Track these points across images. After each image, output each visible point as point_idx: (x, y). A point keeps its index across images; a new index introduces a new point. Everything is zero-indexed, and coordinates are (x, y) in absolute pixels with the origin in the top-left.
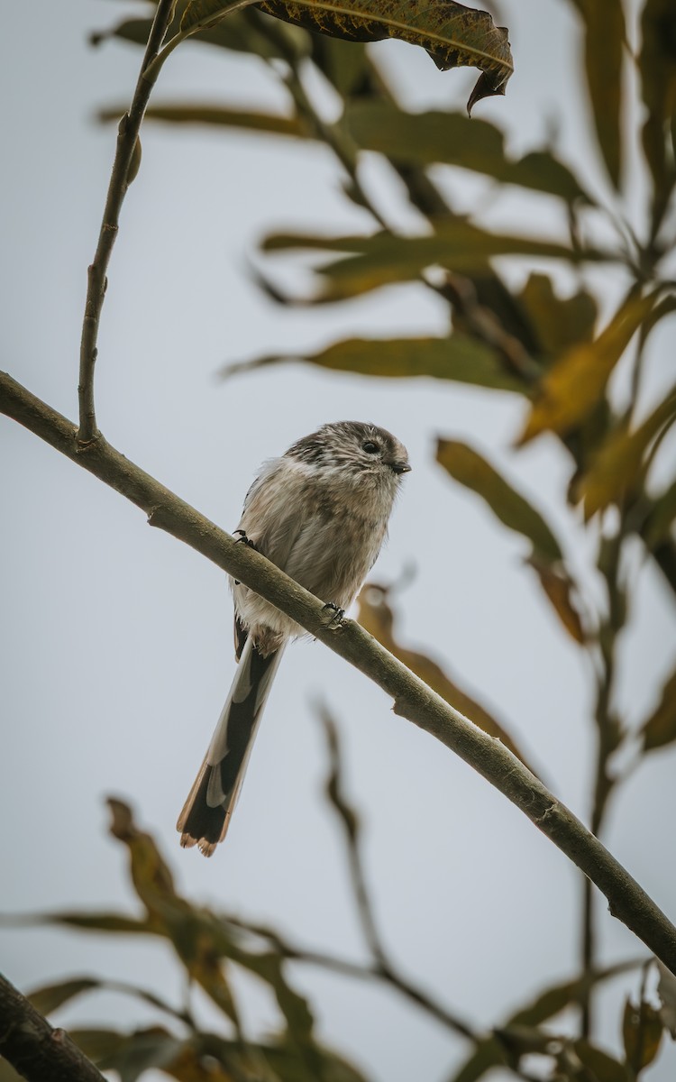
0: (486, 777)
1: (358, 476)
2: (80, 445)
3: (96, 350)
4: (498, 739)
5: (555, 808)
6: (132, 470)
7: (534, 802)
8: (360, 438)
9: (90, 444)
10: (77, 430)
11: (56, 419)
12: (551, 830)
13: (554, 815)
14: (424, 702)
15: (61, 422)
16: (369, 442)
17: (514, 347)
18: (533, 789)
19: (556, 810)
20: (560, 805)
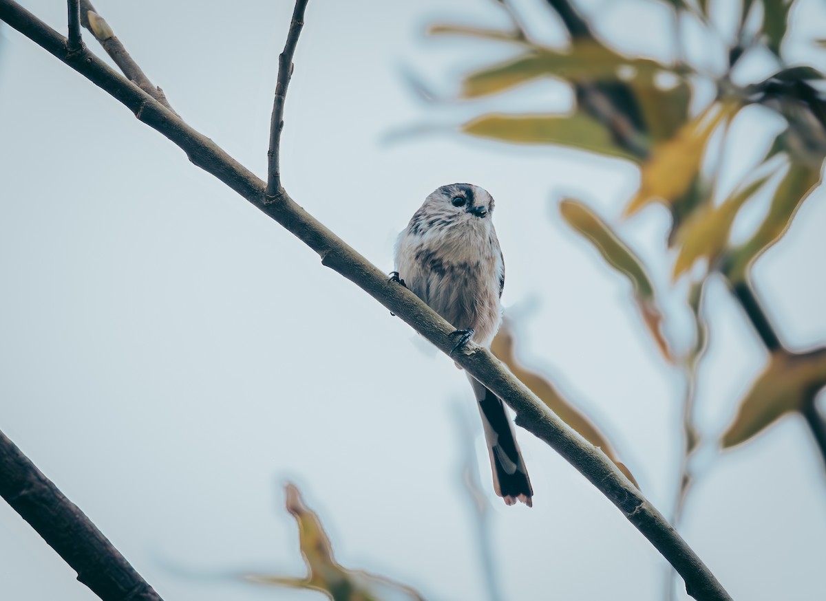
0: (588, 479)
1: (444, 232)
2: (267, 198)
3: (282, 122)
4: (599, 448)
5: (644, 506)
6: (308, 220)
7: (628, 501)
8: (448, 195)
9: (274, 198)
10: (265, 187)
11: (248, 177)
12: (640, 523)
13: (643, 511)
14: (540, 416)
15: (252, 180)
16: (457, 197)
17: (624, 125)
18: (626, 490)
19: (644, 507)
20: (648, 503)
